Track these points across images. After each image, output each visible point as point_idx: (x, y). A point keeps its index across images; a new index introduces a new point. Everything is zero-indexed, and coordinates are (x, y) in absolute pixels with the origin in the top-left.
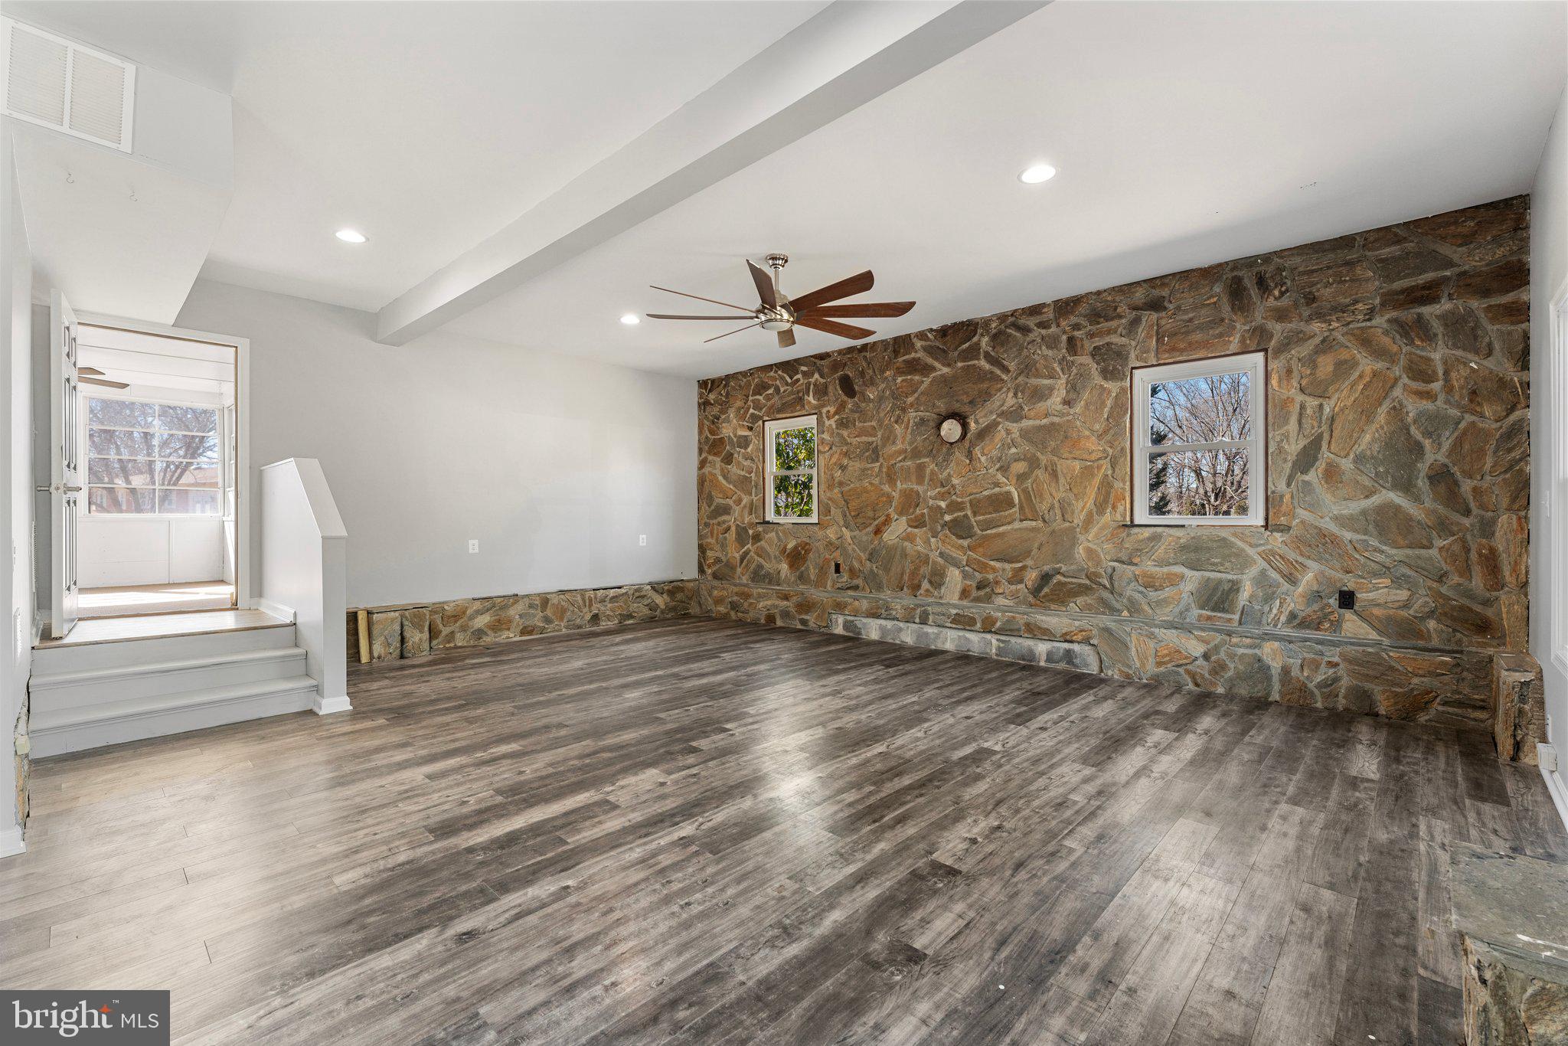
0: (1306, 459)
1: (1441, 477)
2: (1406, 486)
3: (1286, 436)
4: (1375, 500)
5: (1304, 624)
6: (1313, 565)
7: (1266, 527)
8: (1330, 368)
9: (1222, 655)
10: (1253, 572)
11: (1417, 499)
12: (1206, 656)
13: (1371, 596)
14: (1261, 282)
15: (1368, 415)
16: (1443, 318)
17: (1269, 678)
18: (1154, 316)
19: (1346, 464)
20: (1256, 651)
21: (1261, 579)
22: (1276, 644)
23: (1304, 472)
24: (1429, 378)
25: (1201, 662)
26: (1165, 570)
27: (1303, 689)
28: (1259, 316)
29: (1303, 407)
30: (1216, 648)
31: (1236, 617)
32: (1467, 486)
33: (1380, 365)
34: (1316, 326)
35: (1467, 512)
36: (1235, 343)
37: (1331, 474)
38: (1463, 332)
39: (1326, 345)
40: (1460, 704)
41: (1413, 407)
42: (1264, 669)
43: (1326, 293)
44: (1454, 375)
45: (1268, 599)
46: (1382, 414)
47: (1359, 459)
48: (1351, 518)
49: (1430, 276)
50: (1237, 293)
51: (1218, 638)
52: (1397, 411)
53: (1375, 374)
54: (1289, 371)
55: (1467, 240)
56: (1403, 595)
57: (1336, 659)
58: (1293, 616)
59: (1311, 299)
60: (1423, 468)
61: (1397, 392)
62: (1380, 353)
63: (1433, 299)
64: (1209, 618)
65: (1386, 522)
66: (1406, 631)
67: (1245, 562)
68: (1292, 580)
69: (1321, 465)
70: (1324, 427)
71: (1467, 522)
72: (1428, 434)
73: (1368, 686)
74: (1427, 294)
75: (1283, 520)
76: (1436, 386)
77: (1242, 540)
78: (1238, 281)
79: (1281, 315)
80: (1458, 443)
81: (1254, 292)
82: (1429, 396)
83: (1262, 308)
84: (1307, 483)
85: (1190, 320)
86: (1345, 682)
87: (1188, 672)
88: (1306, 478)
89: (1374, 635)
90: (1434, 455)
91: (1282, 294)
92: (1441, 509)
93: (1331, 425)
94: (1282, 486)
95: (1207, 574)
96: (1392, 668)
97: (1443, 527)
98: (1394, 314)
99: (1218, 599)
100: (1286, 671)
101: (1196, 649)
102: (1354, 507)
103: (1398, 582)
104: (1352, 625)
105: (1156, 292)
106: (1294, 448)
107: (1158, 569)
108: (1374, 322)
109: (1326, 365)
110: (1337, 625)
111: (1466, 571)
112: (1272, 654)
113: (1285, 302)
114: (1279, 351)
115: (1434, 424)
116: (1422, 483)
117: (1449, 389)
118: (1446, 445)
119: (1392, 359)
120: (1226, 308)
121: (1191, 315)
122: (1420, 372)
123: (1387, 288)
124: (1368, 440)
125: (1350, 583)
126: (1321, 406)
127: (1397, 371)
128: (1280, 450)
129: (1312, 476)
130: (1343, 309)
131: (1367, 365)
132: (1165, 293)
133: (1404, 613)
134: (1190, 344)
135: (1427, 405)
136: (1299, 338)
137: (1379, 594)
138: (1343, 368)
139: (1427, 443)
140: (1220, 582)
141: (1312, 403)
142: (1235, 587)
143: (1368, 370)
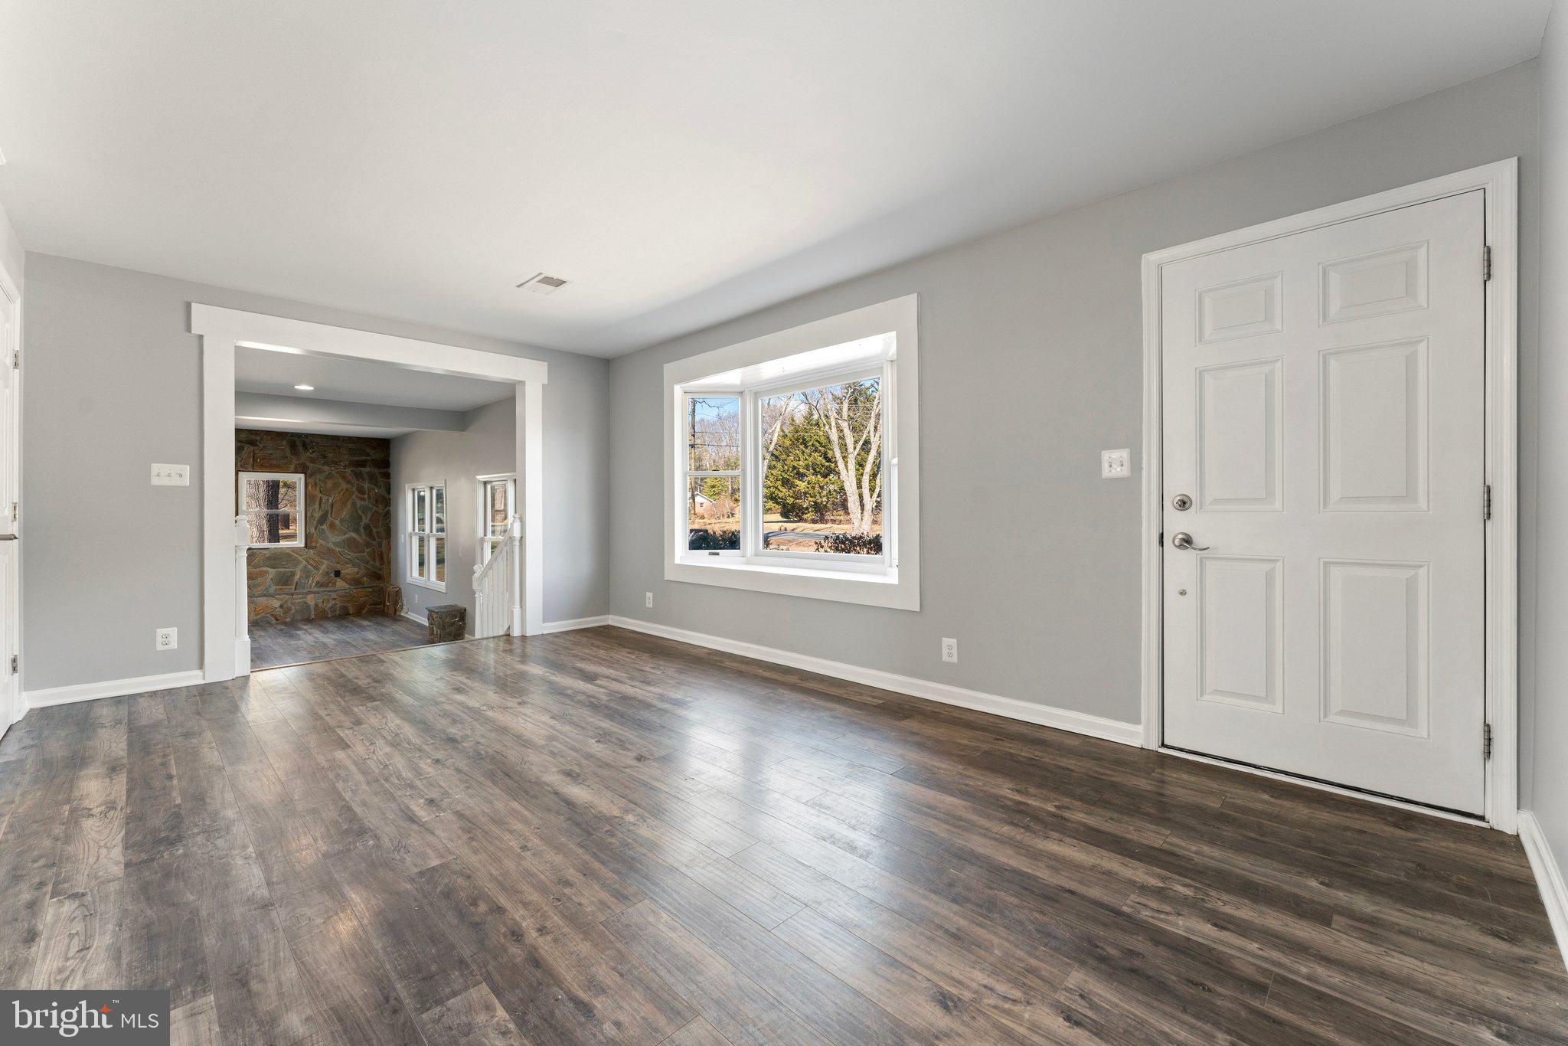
0: (323, 520)
1: (367, 528)
2: (357, 531)
3: (314, 510)
4: (347, 536)
5: (322, 585)
6: (325, 562)
7: (306, 546)
8: (331, 485)
9: (289, 605)
10: (301, 566)
11: (360, 535)
12: (281, 606)
13: (346, 571)
14: (304, 445)
15: (344, 504)
16: (367, 473)
17: (310, 609)
18: (252, 448)
19: (337, 522)
20: (305, 600)
21: (305, 570)
22: (312, 595)
23: (322, 524)
24: (363, 493)
25: (279, 609)
26: (258, 569)
27: (324, 611)
28: (303, 459)
29: (321, 499)
30: (286, 602)
31: (293, 587)
32: (374, 530)
33: (349, 486)
34: (326, 468)
35: (375, 540)
36: (292, 467)
37: (332, 526)
38: (372, 478)
39: (330, 476)
40: (374, 604)
41: (359, 503)
42: (308, 606)
43: (330, 455)
44: (371, 494)
45: (308, 577)
46: (349, 504)
47: (342, 521)
48: (338, 542)
49: (364, 458)
50: (293, 446)
51: (287, 597)
52: (354, 504)
53: (347, 490)
54: (316, 484)
55: (374, 448)
56: (356, 570)
57: (335, 597)
58: (318, 583)
59: (324, 457)
60: (362, 524)
61: (354, 497)
62: (349, 482)
63: (365, 466)
64: (281, 589)
65: (351, 544)
66: (356, 582)
67: (298, 562)
68: (316, 568)
69: (328, 522)
70: (329, 508)
71: (374, 543)
72: (363, 513)
73: (346, 604)
74: (363, 464)
75: (314, 544)
76: (366, 496)
77: (297, 554)
78: (294, 442)
79: (313, 461)
80: (372, 515)
81: (301, 448)
82: (363, 499)
83: (304, 457)
84: (322, 529)
85: (271, 454)
86: (339, 604)
87: (272, 615)
88: (323, 527)
89: (347, 586)
90: (365, 520)
91: (313, 452)
92: (367, 539)
93: (332, 507)
94: (313, 530)
95: (280, 570)
96: (354, 597)
97: (368, 545)
98: (354, 469)
99: (284, 580)
100: (316, 605)
101: (276, 604)
102: (339, 539)
103: (354, 565)
104: (340, 583)
105: (253, 437)
106: (317, 515)
107: (254, 570)
108: (346, 470)
109: (330, 483)
110: (334, 584)
111: (374, 560)
112: (311, 600)
113: (314, 455)
114: (311, 476)
115: (365, 509)
116: (362, 530)
117: (369, 498)
118: (369, 518)
119: (352, 485)
120: (288, 452)
121: (272, 452)
122: (361, 491)
123: (351, 458)
124: (345, 514)
125: (339, 567)
126: (328, 499)
127: (354, 489)
128: (312, 515)
129: (324, 527)
130: (336, 463)
131: (344, 486)
132: (258, 438)
133: (357, 576)
134: (271, 465)
135: (363, 503)
136: (320, 471)
137: (348, 571)
138: (336, 485)
139: (363, 516)
140: (286, 572)
141: (325, 498)
142: (293, 574)
143: (345, 487)
